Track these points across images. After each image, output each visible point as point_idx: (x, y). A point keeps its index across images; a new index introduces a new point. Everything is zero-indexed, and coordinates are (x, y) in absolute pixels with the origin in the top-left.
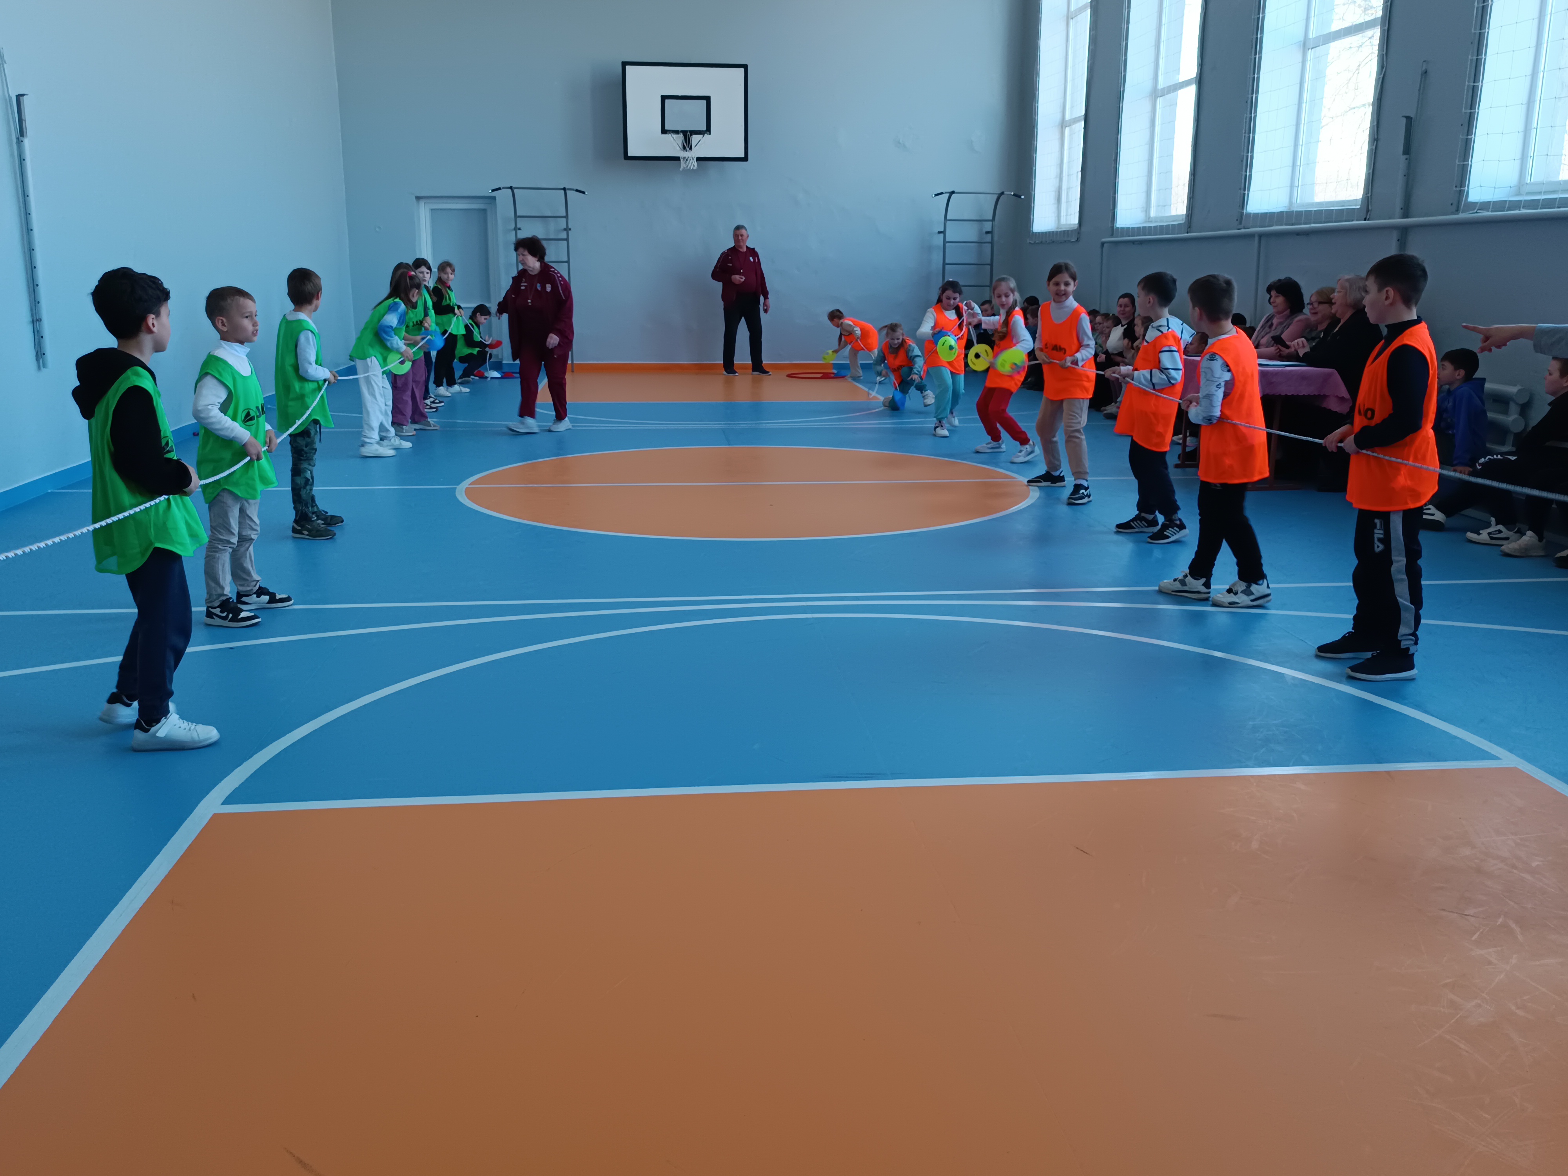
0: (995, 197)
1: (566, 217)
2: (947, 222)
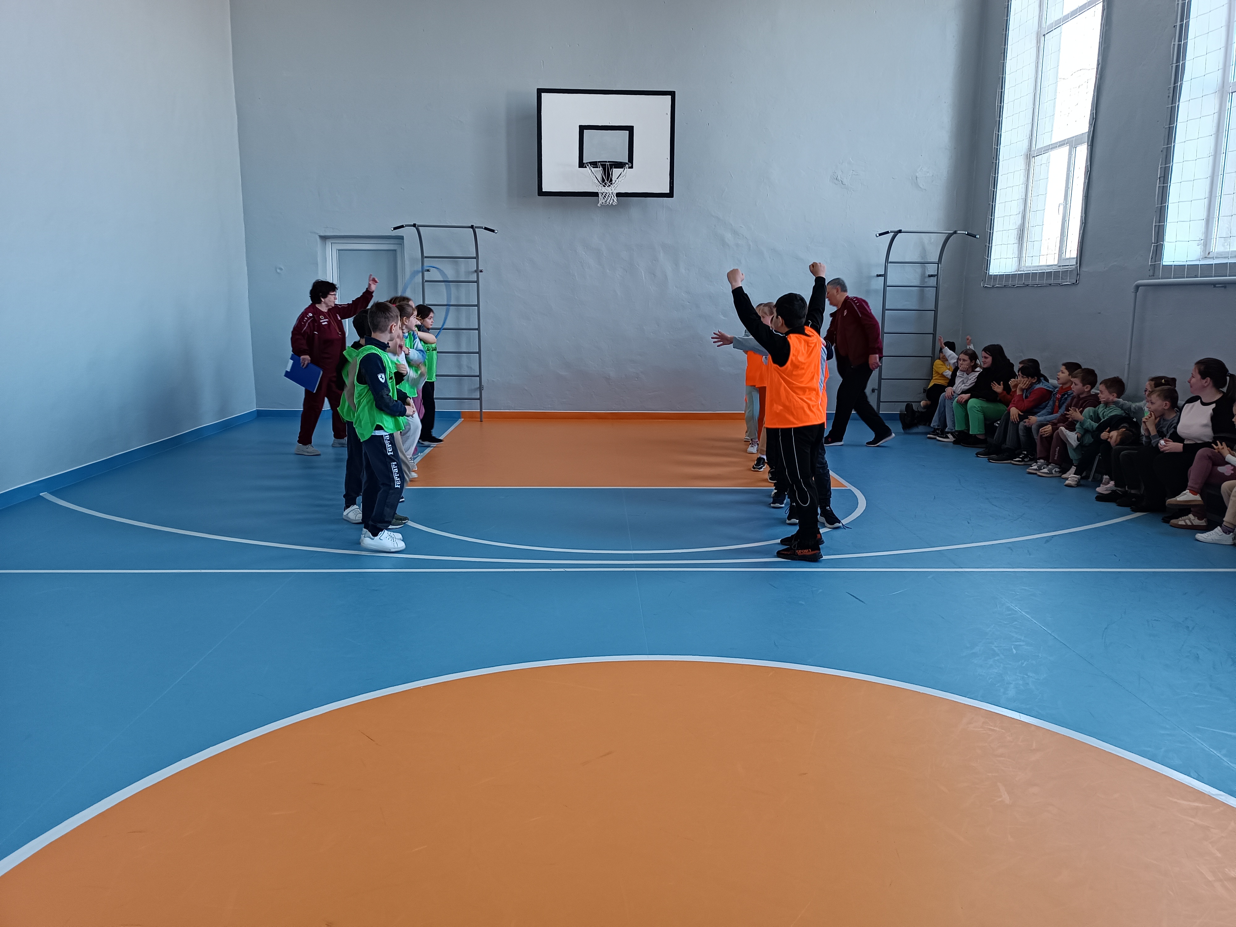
0: (944, 237)
1: (477, 258)
2: (889, 264)
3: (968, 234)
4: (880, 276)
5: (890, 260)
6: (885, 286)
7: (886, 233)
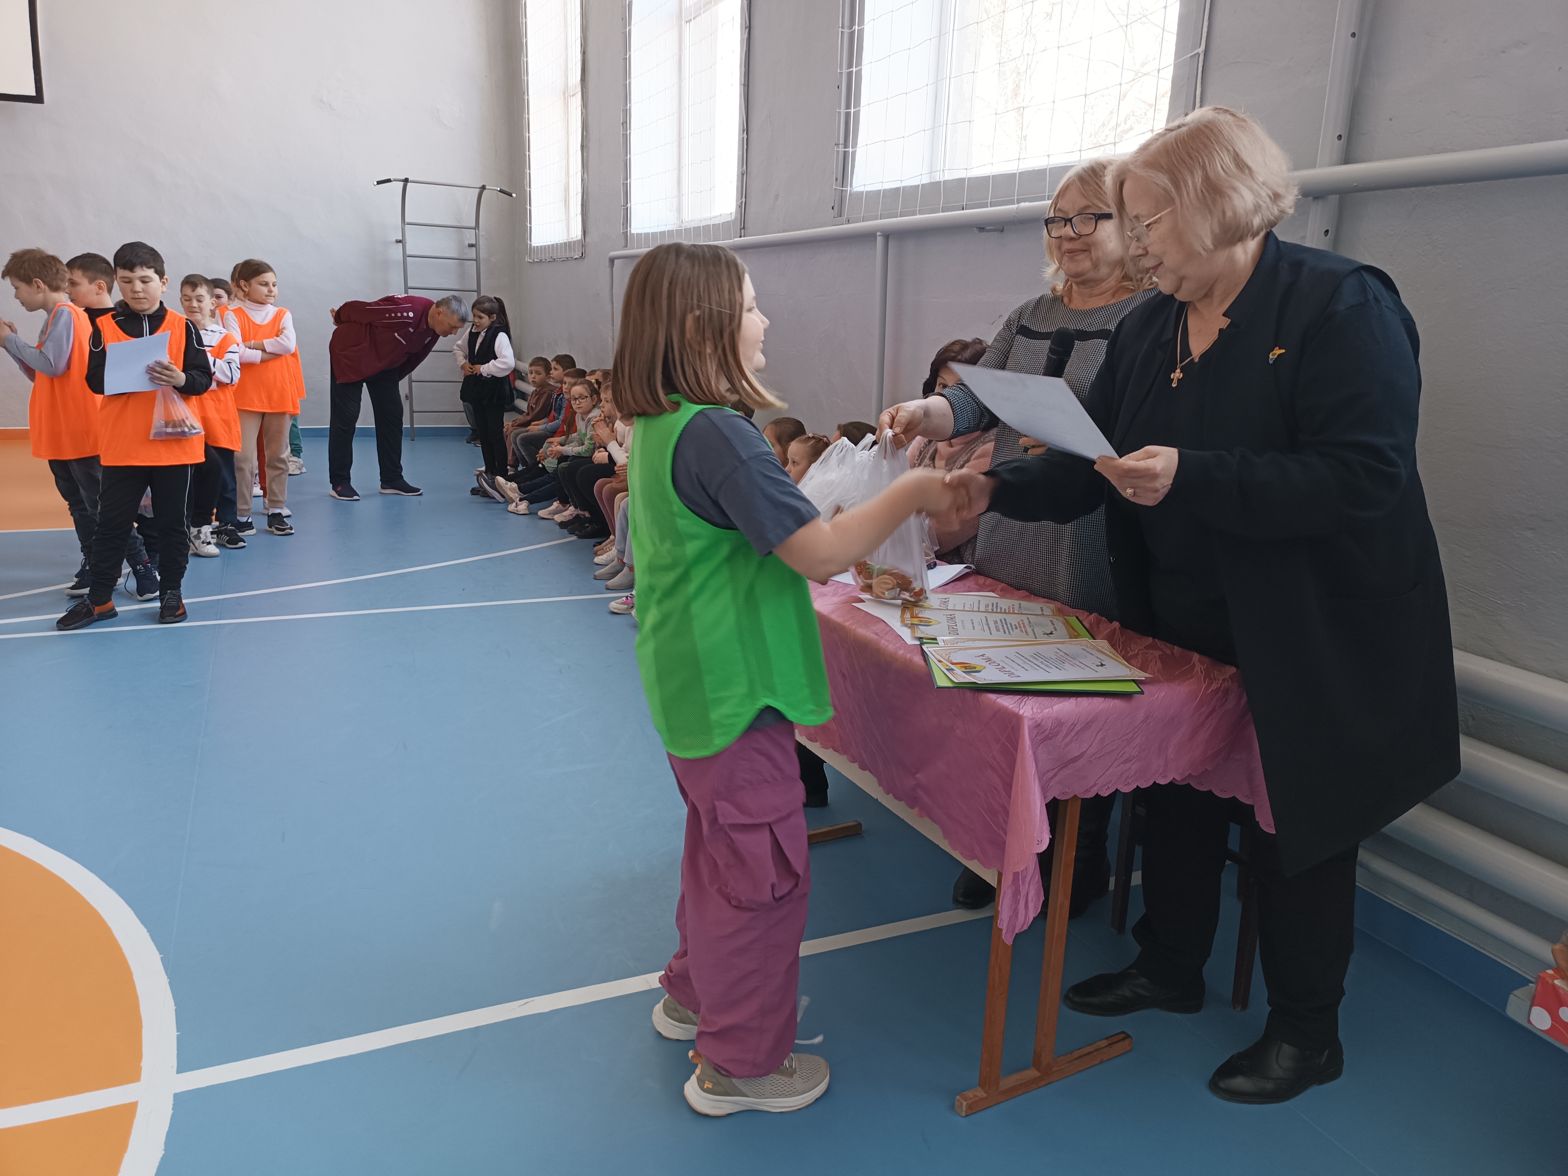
0: (476, 192)
2: (406, 226)
3: (501, 191)
4: (398, 242)
5: (407, 220)
6: (405, 256)
7: (389, 181)
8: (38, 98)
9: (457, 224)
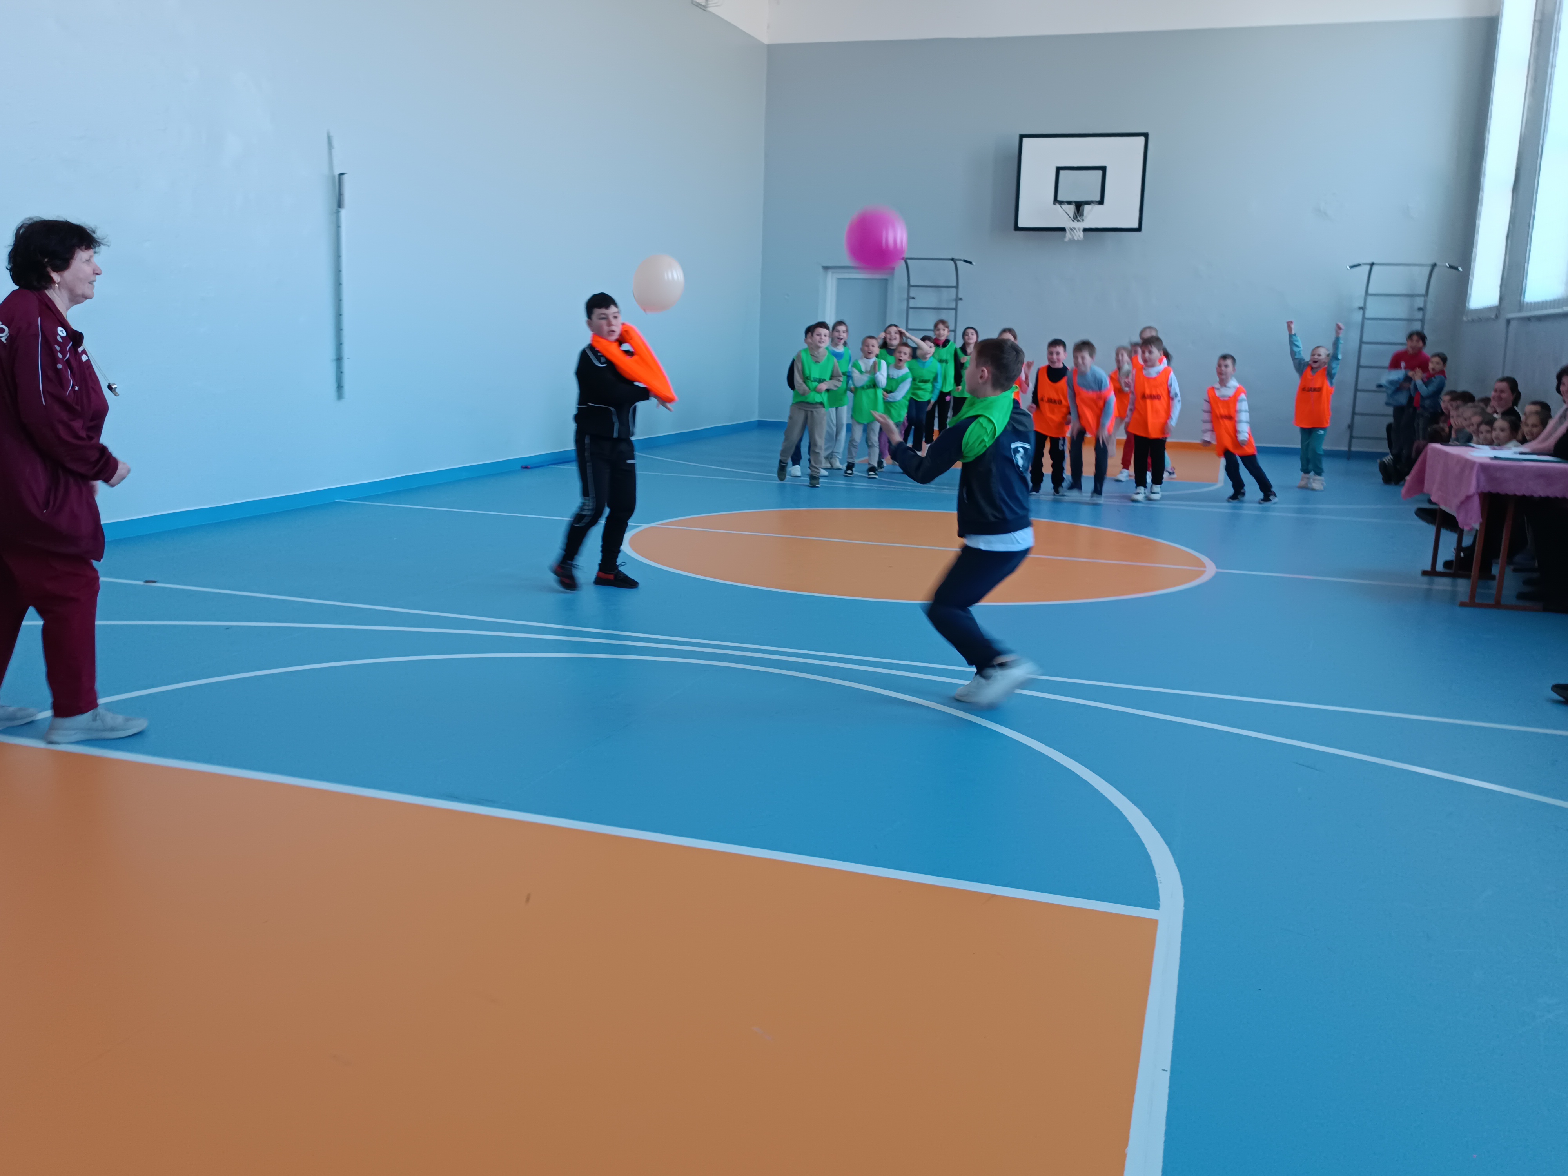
0: (1429, 268)
1: (957, 287)
2: (1368, 296)
3: (1451, 267)
4: (1360, 308)
5: (1370, 291)
6: (1364, 318)
7: (1359, 265)
8: (1139, 229)
9: (1410, 293)
